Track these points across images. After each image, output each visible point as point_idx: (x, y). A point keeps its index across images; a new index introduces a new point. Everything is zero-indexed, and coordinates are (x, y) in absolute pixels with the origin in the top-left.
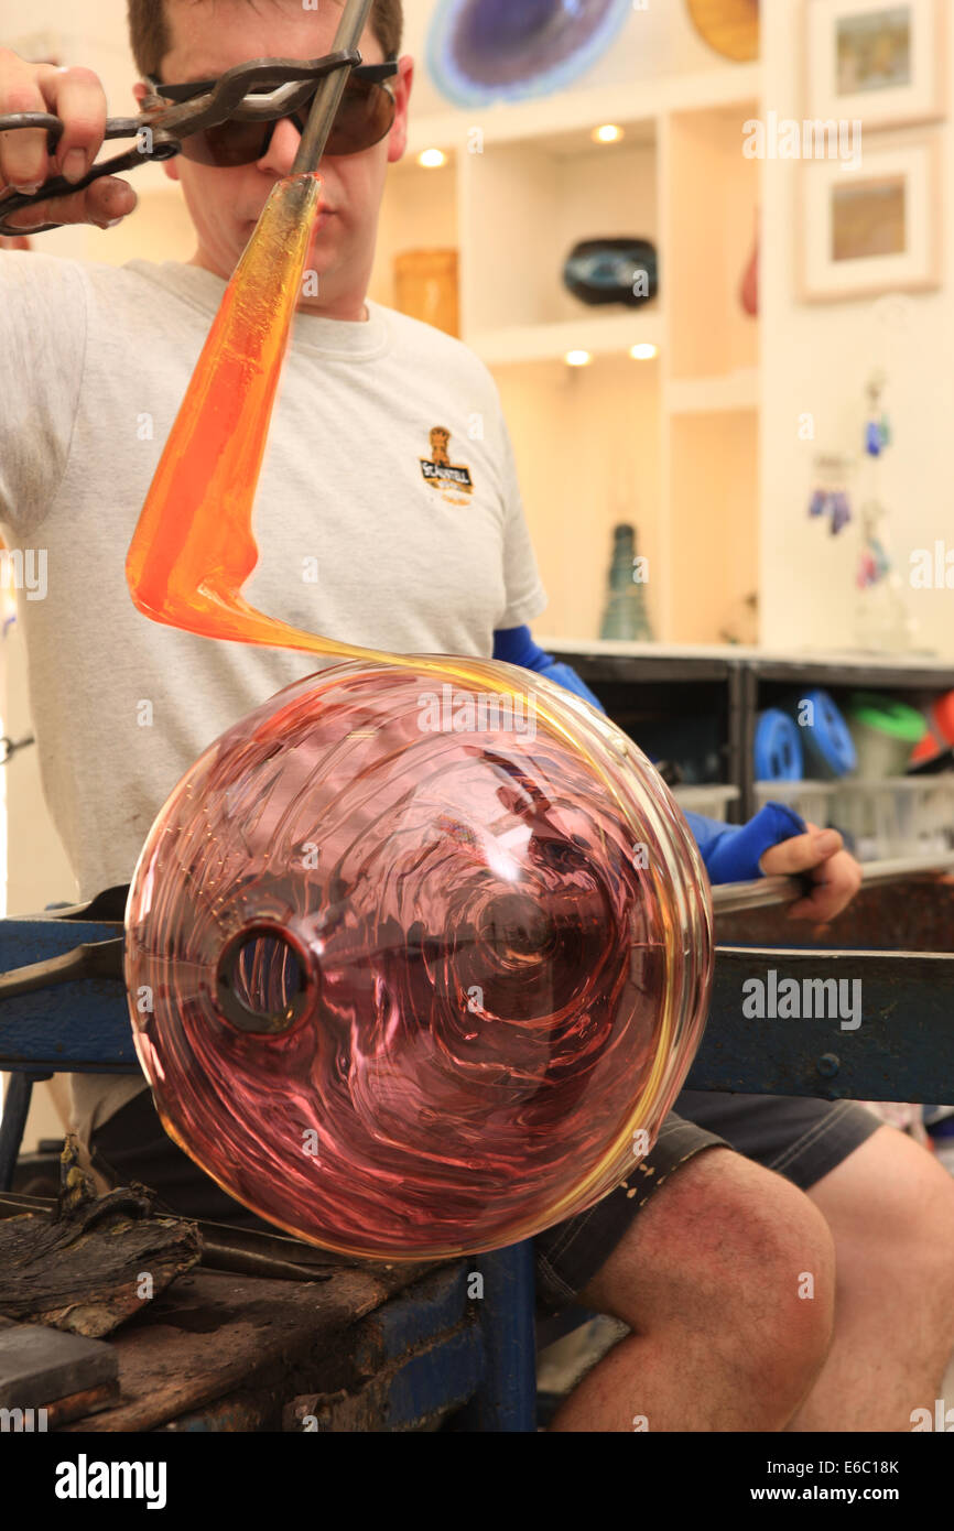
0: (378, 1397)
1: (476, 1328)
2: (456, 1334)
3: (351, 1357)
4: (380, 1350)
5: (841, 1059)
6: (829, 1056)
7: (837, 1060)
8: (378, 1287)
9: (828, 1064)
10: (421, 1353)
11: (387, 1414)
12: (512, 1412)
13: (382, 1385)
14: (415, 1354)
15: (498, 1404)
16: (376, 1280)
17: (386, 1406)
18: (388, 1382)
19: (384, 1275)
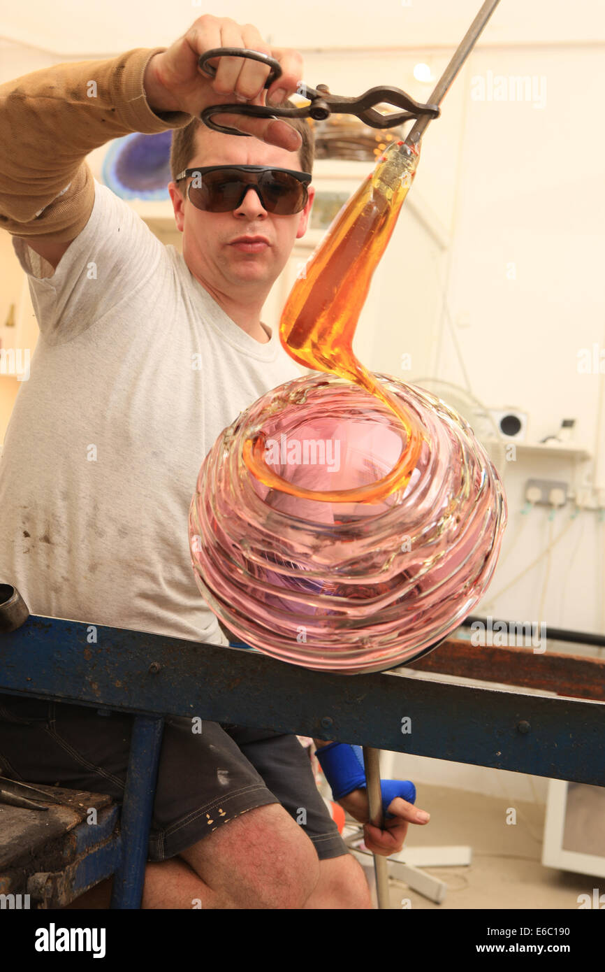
0: (71, 874)
1: (119, 840)
2: (109, 842)
3: (61, 853)
4: (74, 849)
5: (333, 720)
6: (328, 719)
7: (331, 721)
8: (77, 816)
9: (327, 723)
10: (92, 852)
11: (73, 883)
12: (131, 885)
13: (74, 868)
14: (90, 852)
15: (125, 880)
16: (75, 811)
17: (74, 879)
18: (77, 866)
19: (80, 809)
